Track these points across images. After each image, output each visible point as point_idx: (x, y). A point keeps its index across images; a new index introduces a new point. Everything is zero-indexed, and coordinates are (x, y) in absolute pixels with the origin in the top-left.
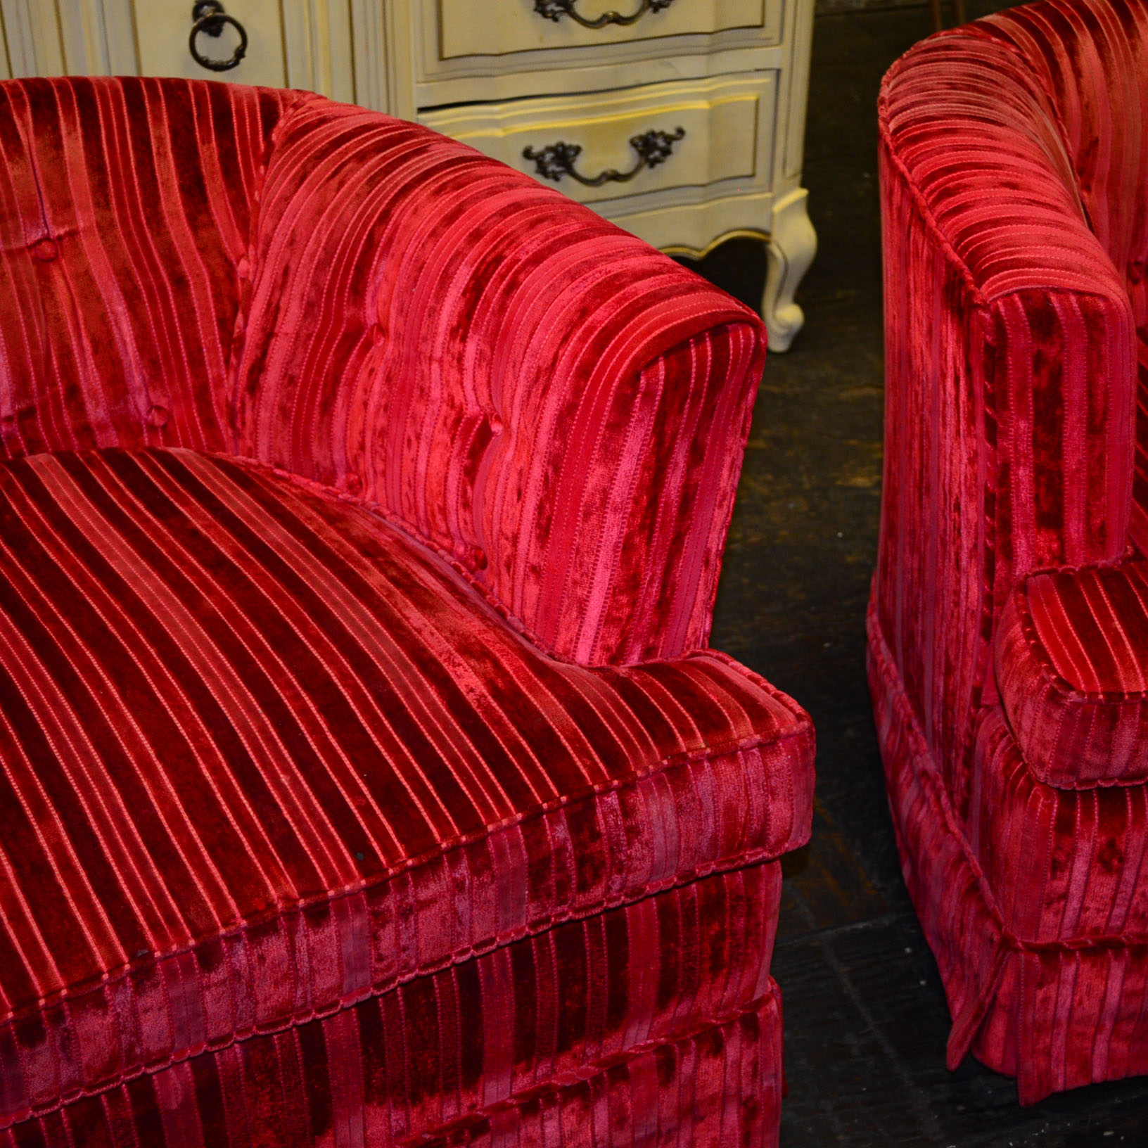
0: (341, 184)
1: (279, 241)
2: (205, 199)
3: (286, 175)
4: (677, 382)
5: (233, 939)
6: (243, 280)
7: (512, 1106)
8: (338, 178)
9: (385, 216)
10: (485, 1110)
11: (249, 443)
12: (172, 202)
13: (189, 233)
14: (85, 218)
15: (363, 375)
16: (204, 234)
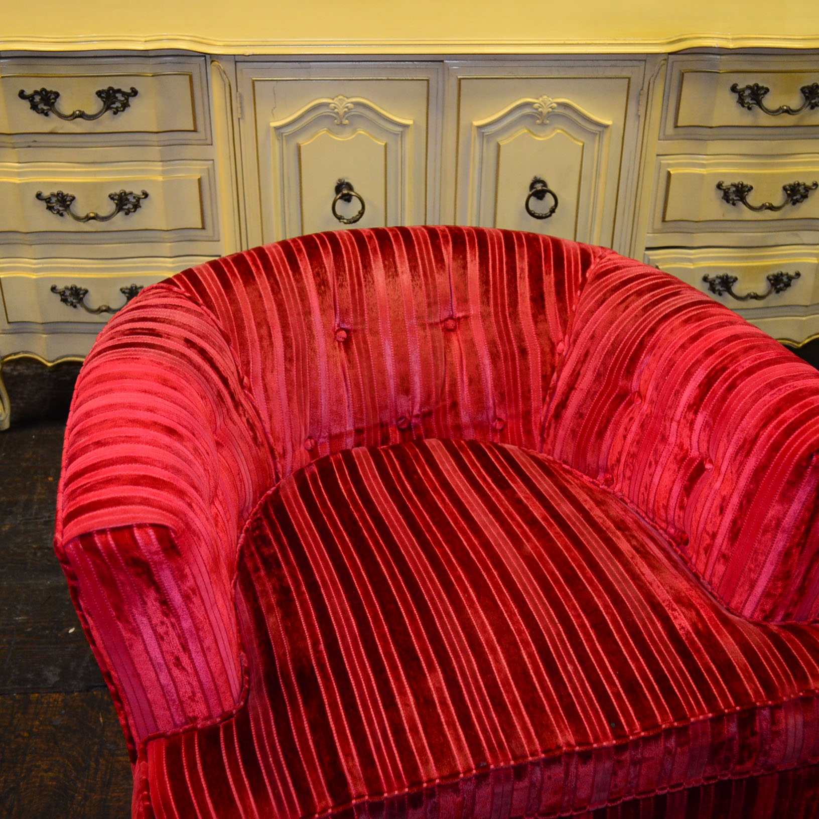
0: (627, 307)
1: (584, 336)
2: (543, 307)
3: (593, 298)
6: (560, 354)
8: (624, 305)
9: (652, 331)
11: (550, 447)
12: (525, 305)
13: (532, 325)
14: (475, 309)
15: (625, 420)
16: (541, 326)
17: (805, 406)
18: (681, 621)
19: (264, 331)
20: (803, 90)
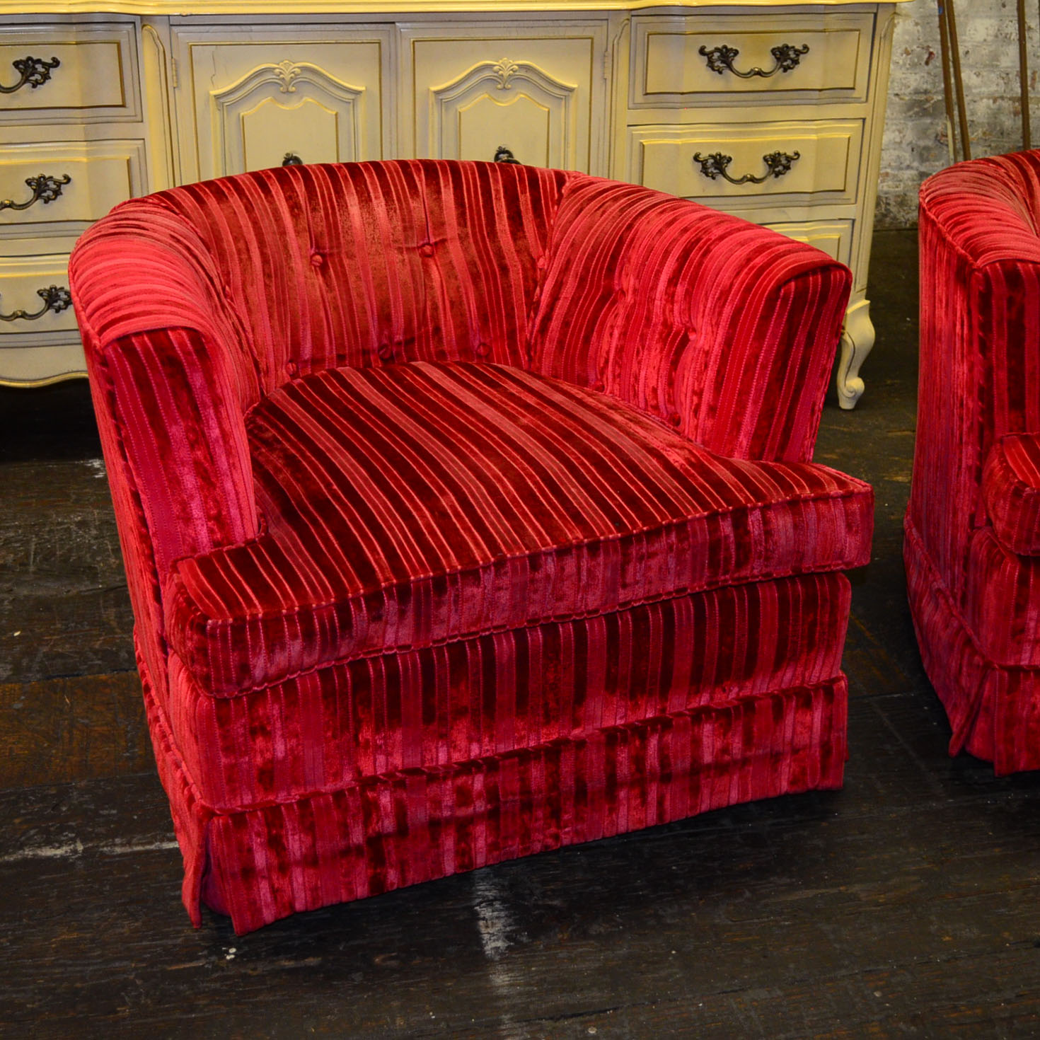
0: (604, 212)
1: (564, 248)
2: (522, 224)
3: (570, 210)
4: (801, 294)
5: (548, 554)
6: (541, 269)
7: (685, 715)
8: (601, 210)
9: (630, 227)
10: (671, 714)
11: (537, 365)
12: (503, 224)
13: (511, 242)
14: (452, 229)
15: (611, 318)
16: (520, 242)
17: (772, 252)
18: (676, 458)
19: (242, 245)
20: (773, 51)
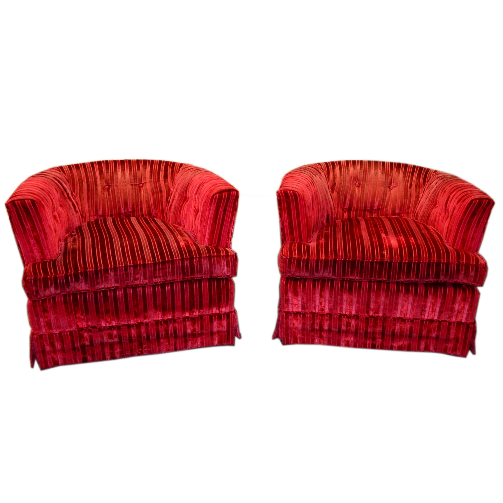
1: (177, 184)
2: (167, 178)
3: (180, 174)
4: (220, 198)
5: (130, 266)
6: (171, 191)
7: (181, 319)
8: (187, 174)
9: (192, 180)
10: (176, 318)
11: (169, 219)
12: (162, 178)
14: (148, 180)
16: (166, 184)
18: (182, 244)
19: (81, 181)
